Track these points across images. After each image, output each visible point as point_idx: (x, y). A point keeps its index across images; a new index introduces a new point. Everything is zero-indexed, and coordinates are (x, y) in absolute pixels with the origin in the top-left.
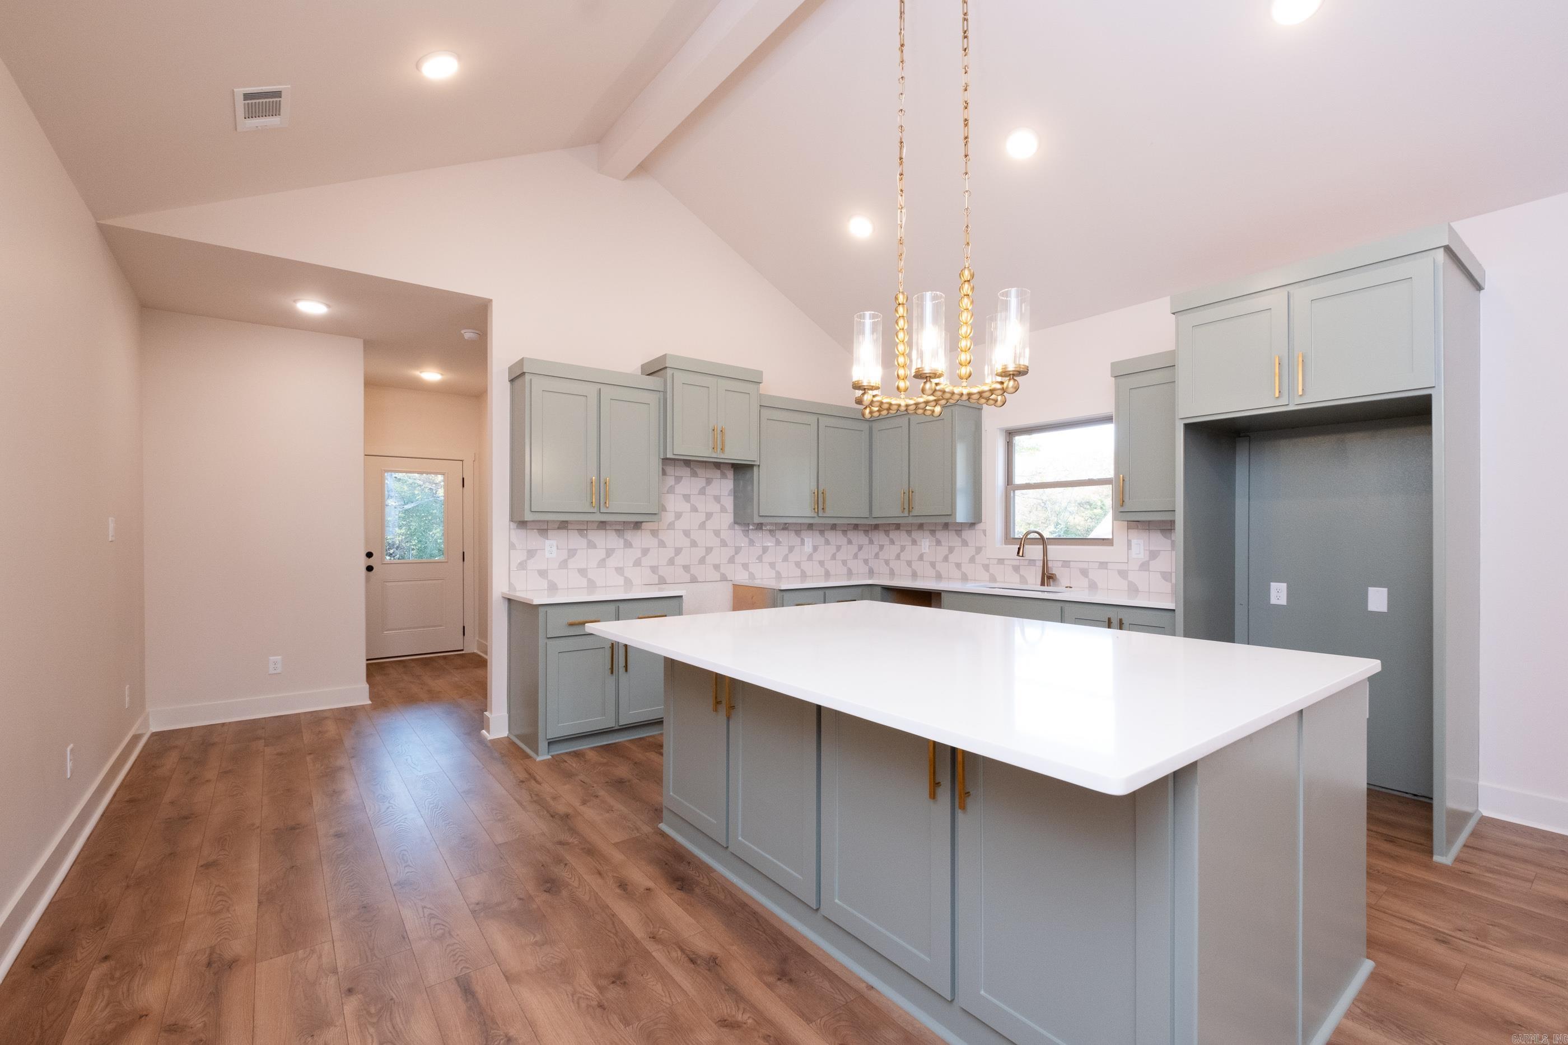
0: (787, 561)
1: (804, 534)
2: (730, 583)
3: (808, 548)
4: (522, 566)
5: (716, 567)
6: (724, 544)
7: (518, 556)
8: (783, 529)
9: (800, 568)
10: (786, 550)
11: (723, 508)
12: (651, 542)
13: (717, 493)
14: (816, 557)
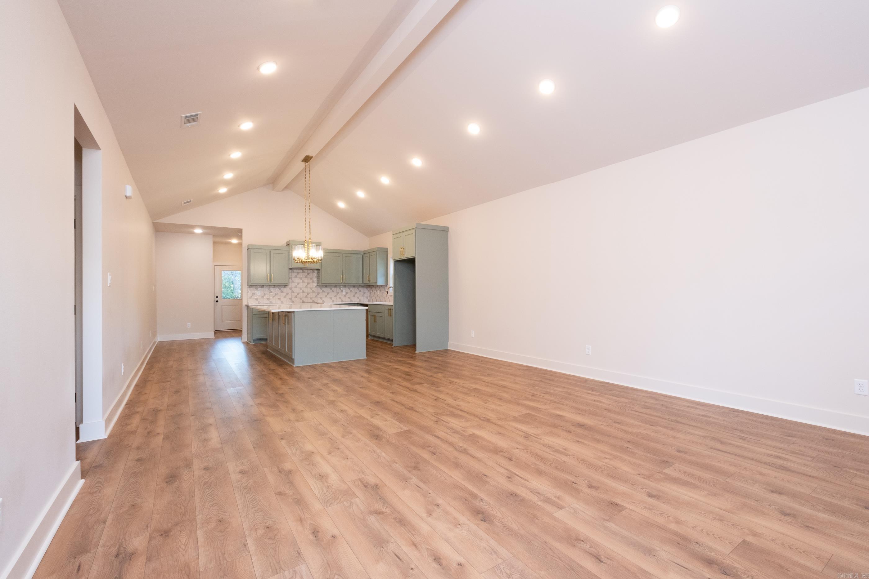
0: (336, 297)
3: (344, 293)
4: (251, 297)
5: (311, 298)
6: (313, 291)
7: (250, 295)
8: (335, 287)
9: (342, 300)
10: (336, 294)
11: (313, 282)
12: (289, 291)
13: (311, 277)
14: (347, 296)
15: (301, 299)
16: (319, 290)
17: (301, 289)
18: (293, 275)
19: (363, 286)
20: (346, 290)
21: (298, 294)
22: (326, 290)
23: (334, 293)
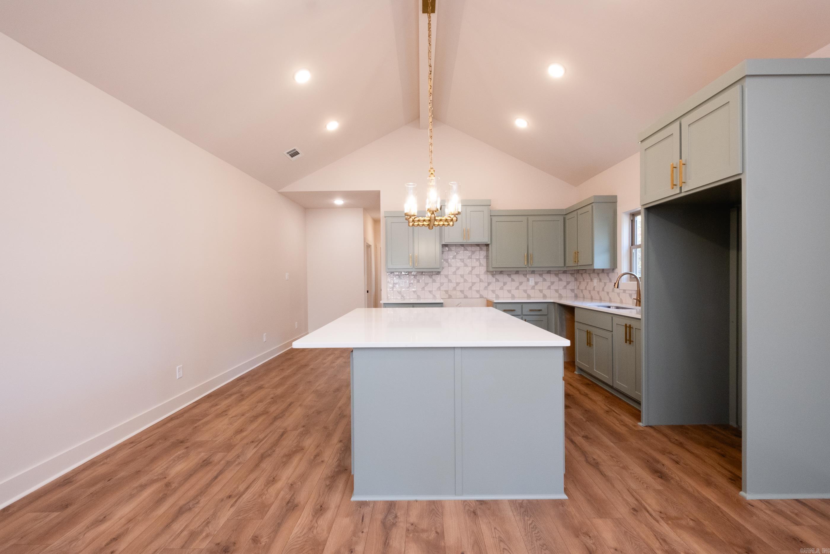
0: (519, 289)
1: (529, 276)
2: (485, 299)
3: (532, 283)
4: (393, 288)
5: (478, 291)
6: (481, 281)
7: (390, 285)
8: (516, 273)
9: (526, 293)
10: (517, 284)
11: (481, 265)
12: (445, 280)
13: (477, 258)
14: (537, 287)
15: (462, 292)
16: (490, 278)
17: (462, 276)
18: (450, 255)
19: (565, 272)
20: (535, 279)
21: (458, 284)
22: (504, 278)
23: (514, 283)
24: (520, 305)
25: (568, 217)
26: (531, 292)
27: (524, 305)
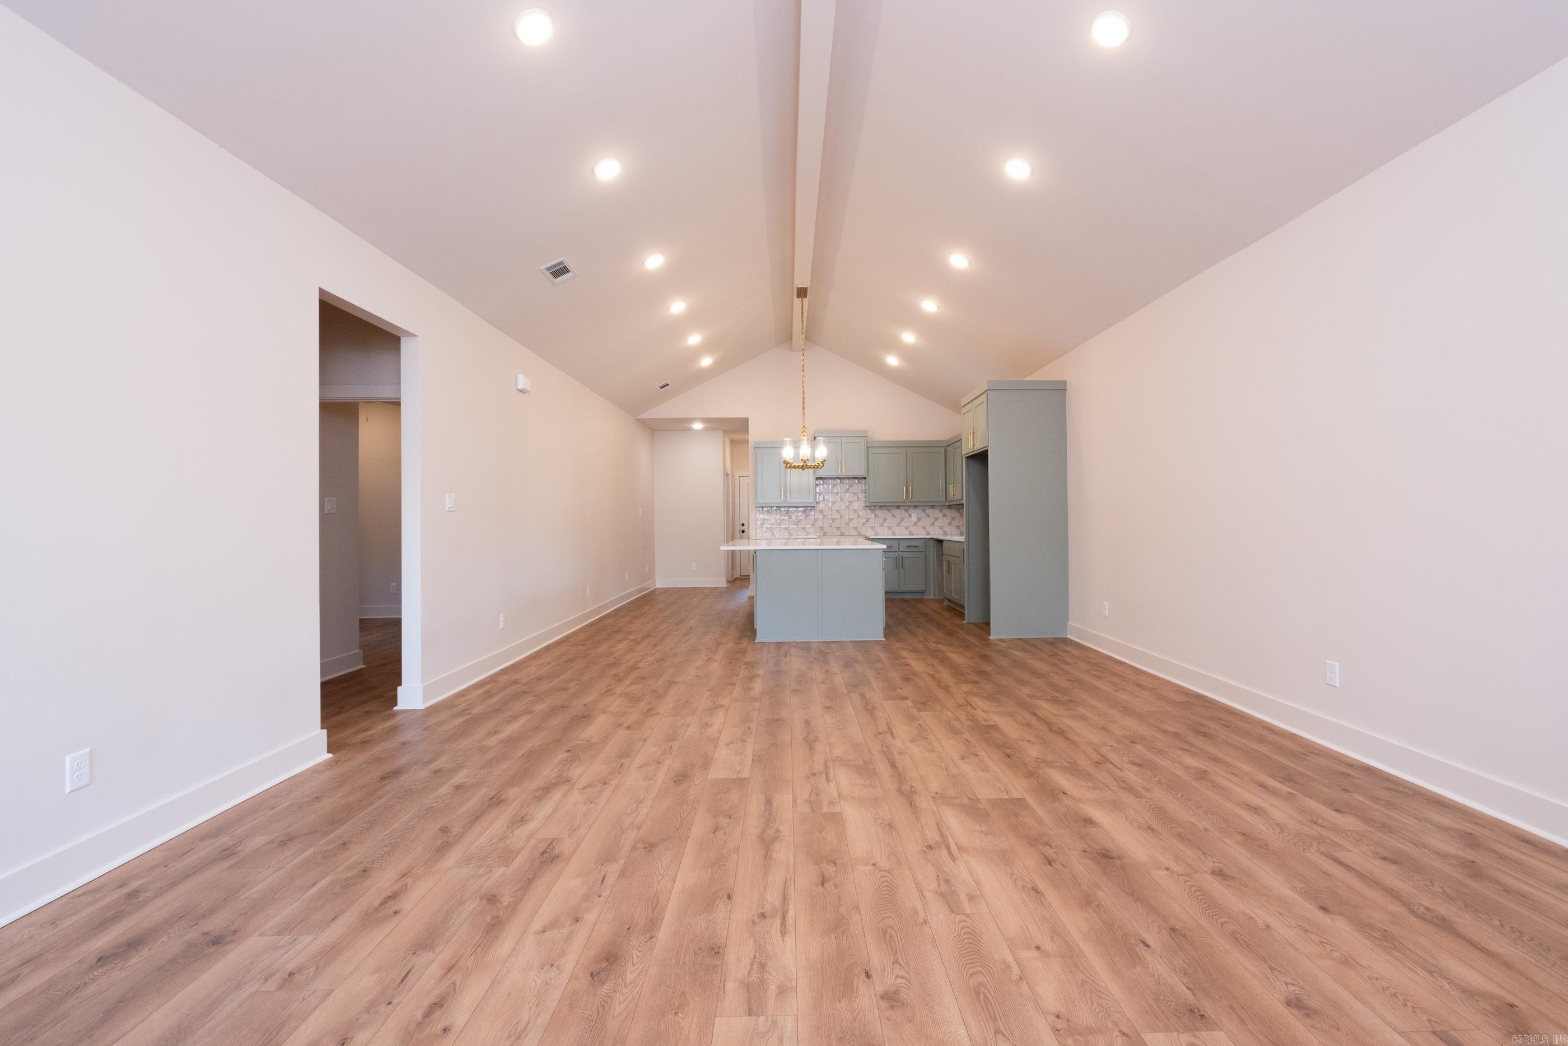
1: (910, 511)
2: (864, 537)
3: (914, 518)
4: (762, 524)
5: (856, 528)
6: (859, 516)
7: (759, 521)
8: (897, 509)
9: (908, 530)
10: (899, 520)
11: (858, 499)
13: (855, 492)
14: (920, 524)
15: (838, 528)
16: (869, 513)
17: (838, 511)
18: (824, 488)
19: (950, 506)
20: (917, 513)
21: (834, 520)
22: (882, 513)
23: (895, 518)
24: (897, 541)
25: (949, 449)
26: (913, 529)
27: (900, 541)
